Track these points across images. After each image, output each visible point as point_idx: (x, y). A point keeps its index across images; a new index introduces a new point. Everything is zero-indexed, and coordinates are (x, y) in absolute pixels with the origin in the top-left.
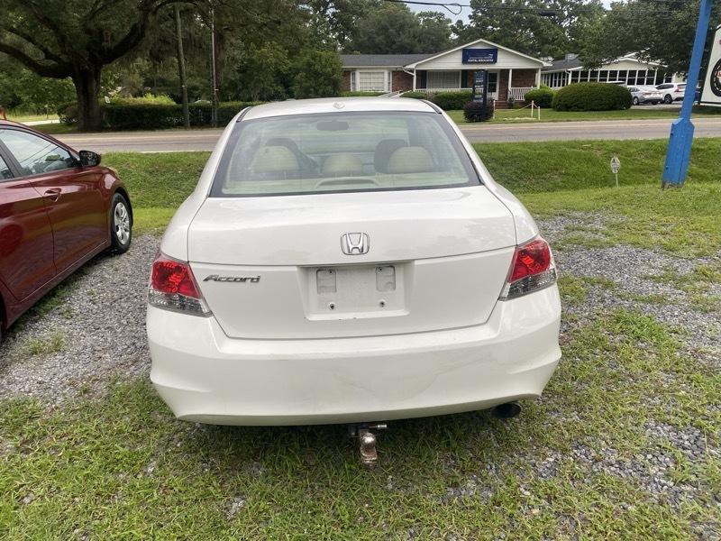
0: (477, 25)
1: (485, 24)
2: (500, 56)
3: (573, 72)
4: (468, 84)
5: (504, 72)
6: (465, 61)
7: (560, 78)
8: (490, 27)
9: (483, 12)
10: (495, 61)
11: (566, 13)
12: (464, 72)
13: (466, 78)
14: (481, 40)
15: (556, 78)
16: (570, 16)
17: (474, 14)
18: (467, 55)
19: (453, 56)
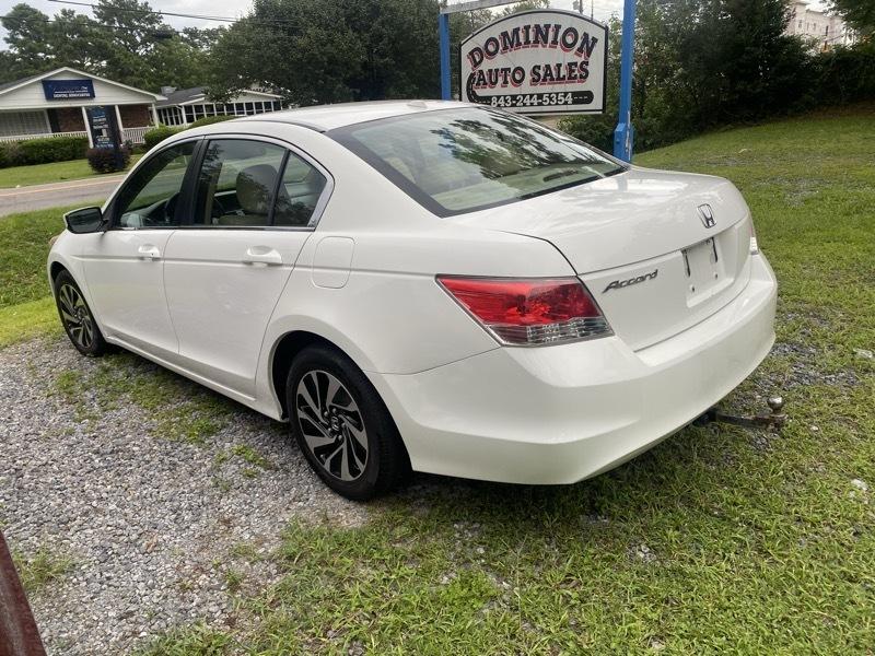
0: (22, 52)
1: (33, 51)
2: (97, 89)
3: (185, 107)
4: (61, 127)
5: (110, 110)
6: (49, 97)
7: (171, 114)
8: (41, 55)
9: (24, 34)
10: (93, 96)
11: (138, 39)
12: (51, 111)
13: (56, 118)
14: (65, 69)
15: (165, 115)
16: (144, 42)
17: (12, 37)
18: (50, 89)
19: (29, 91)
